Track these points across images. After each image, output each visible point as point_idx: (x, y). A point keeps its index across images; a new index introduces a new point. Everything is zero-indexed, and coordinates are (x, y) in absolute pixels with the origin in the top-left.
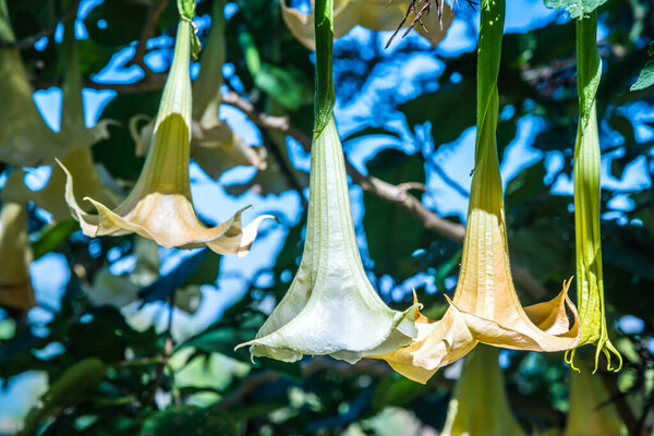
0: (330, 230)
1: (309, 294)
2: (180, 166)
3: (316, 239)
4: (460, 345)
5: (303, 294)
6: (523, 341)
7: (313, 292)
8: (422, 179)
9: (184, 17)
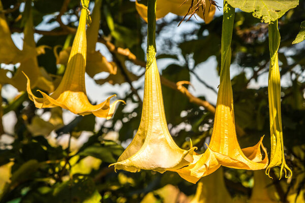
0: (153, 112)
1: (143, 141)
2: (81, 76)
3: (147, 116)
4: (212, 167)
5: (140, 141)
6: (241, 165)
7: (146, 141)
8: (188, 79)
9: (84, 7)
